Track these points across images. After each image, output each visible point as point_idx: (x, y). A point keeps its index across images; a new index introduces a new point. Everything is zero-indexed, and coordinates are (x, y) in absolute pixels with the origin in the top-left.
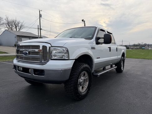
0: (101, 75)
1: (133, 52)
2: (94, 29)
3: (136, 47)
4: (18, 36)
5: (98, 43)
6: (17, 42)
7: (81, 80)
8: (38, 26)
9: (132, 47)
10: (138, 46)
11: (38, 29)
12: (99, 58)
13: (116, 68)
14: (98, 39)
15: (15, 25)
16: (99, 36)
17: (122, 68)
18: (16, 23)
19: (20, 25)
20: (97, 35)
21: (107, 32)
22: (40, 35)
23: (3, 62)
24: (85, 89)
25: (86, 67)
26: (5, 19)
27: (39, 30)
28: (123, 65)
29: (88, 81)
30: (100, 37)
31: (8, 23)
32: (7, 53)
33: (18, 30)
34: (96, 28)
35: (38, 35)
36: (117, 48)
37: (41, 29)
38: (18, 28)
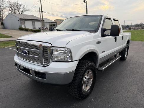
0: (105, 69)
1: (136, 32)
2: (99, 18)
3: (138, 27)
4: (21, 19)
5: (103, 35)
6: (21, 25)
7: (85, 79)
8: (40, 8)
9: (134, 27)
10: (140, 26)
11: (40, 11)
12: (105, 51)
13: (121, 57)
14: (104, 30)
15: (17, 7)
16: (105, 27)
17: (126, 55)
18: (18, 5)
19: (22, 7)
20: (103, 25)
21: (113, 19)
22: (41, 17)
23: (9, 47)
24: (88, 87)
25: (91, 66)
26: (8, 2)
27: (41, 13)
28: (126, 53)
29: (92, 78)
30: (107, 29)
31: (11, 6)
32: (13, 37)
33: (20, 13)
34: (102, 16)
35: (40, 17)
36: (122, 36)
37: (42, 12)
38: (20, 11)
